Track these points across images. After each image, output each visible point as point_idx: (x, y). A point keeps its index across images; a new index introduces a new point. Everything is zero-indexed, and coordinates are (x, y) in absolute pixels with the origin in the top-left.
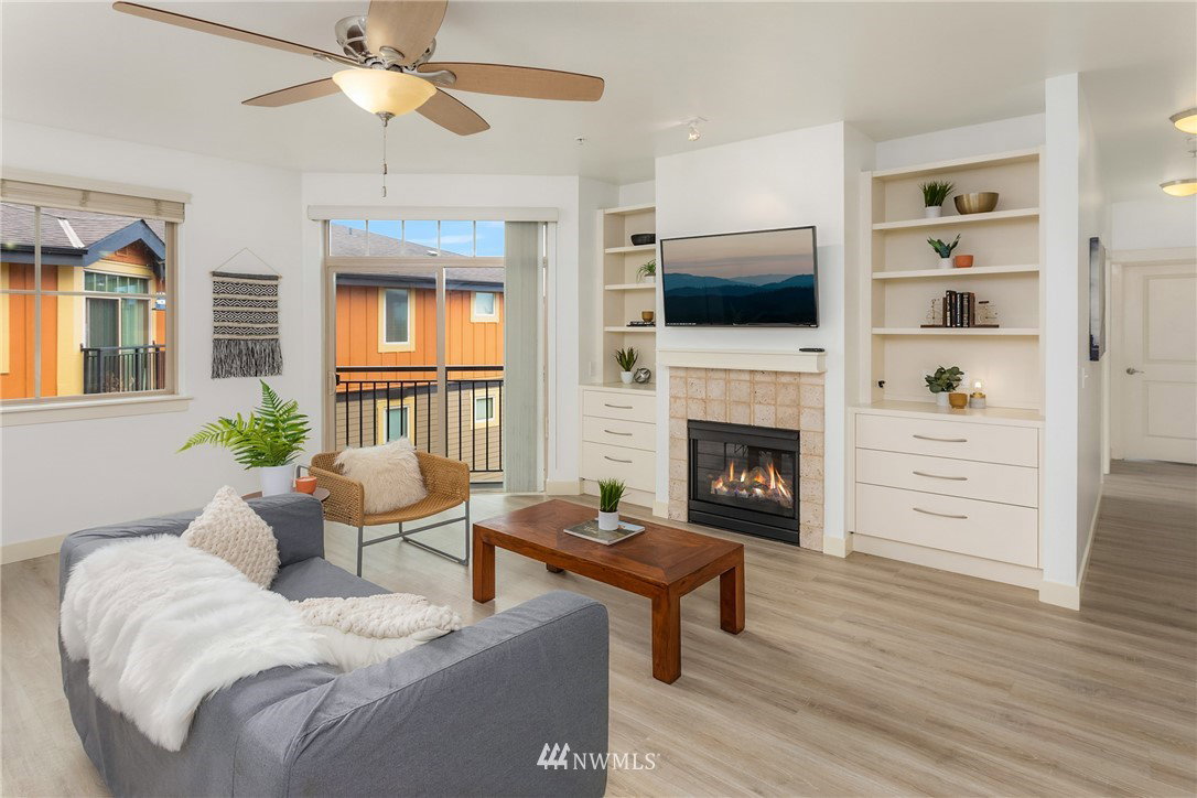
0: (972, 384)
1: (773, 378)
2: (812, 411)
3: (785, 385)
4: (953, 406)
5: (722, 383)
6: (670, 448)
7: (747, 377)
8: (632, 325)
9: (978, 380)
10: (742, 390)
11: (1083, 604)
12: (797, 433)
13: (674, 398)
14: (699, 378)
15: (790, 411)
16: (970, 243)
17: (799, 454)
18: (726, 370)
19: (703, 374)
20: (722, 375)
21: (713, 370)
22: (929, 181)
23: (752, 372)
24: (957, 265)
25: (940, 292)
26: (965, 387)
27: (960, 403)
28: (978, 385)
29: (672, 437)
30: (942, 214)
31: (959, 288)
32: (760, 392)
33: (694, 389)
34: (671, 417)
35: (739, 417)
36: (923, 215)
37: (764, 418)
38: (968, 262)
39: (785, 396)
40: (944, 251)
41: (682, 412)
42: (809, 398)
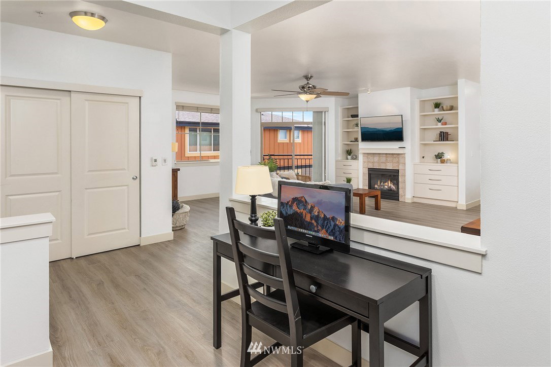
0: (447, 157)
1: (392, 155)
2: (402, 164)
4: (442, 162)
5: (378, 157)
6: (363, 176)
7: (384, 155)
8: (351, 142)
10: (383, 159)
12: (398, 170)
13: (364, 162)
14: (372, 156)
15: (397, 164)
16: (446, 119)
17: (399, 176)
20: (378, 155)
21: (375, 154)
22: (435, 102)
23: (386, 154)
24: (443, 125)
25: (438, 131)
26: (445, 157)
28: (449, 157)
29: (364, 173)
30: (439, 111)
31: (444, 131)
32: (388, 159)
33: (370, 159)
34: (363, 167)
35: (383, 167)
36: (434, 111)
37: (390, 166)
38: (446, 124)
39: (395, 160)
40: (439, 121)
41: (366, 166)
42: (401, 160)
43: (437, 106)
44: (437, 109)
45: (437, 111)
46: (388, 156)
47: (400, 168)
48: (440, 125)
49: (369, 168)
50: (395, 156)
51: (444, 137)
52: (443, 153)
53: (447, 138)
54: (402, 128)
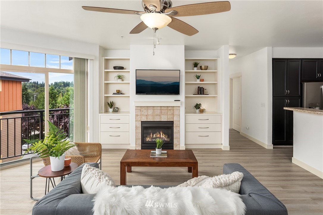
0: (203, 107)
1: (167, 108)
2: (177, 116)
3: (170, 110)
4: (201, 112)
5: (152, 110)
6: (136, 130)
7: (159, 108)
8: (114, 94)
9: (204, 106)
10: (158, 112)
11: (230, 149)
12: (173, 122)
13: (137, 115)
14: (145, 109)
15: (171, 116)
16: (203, 76)
17: (173, 127)
18: (153, 107)
19: (146, 108)
20: (152, 108)
21: (149, 107)
22: (195, 61)
23: (161, 107)
24: (201, 81)
25: (197, 86)
26: (202, 108)
27: (202, 111)
28: (204, 107)
29: (136, 127)
30: (197, 70)
31: (201, 86)
32: (163, 111)
33: (143, 112)
34: (136, 121)
35: (157, 119)
36: (193, 69)
37: (164, 118)
38: (202, 80)
39: (170, 113)
40: (198, 77)
41: (139, 119)
42: (176, 112)
43: (196, 65)
44: (195, 68)
45: (195, 70)
46: (163, 108)
47: (175, 119)
48: (198, 81)
49: (142, 122)
50: (170, 108)
51: (201, 91)
52: (200, 104)
53: (204, 93)
54: (179, 83)
